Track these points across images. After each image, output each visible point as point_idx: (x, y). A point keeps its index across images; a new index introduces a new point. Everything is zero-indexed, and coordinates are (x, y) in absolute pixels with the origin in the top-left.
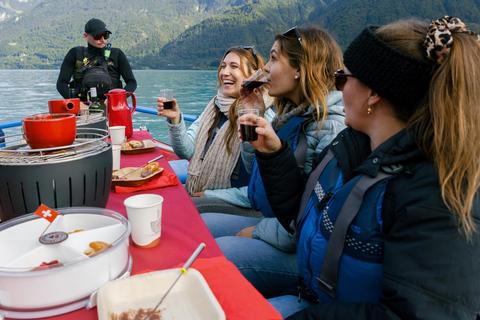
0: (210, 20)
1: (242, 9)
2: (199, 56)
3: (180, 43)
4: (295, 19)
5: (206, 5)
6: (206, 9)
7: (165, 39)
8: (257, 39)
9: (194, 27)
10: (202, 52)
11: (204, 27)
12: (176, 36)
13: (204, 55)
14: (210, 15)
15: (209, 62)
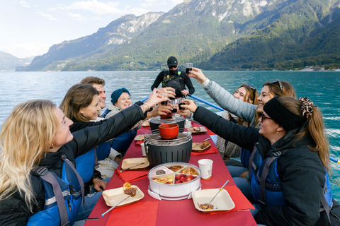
0: (242, 39)
1: (263, 31)
2: (234, 62)
3: (222, 54)
4: (300, 36)
5: (239, 29)
6: (240, 32)
7: (213, 51)
8: (273, 50)
9: (232, 44)
10: (236, 59)
11: (238, 44)
12: (220, 50)
13: (237, 61)
14: (243, 36)
15: (241, 66)
